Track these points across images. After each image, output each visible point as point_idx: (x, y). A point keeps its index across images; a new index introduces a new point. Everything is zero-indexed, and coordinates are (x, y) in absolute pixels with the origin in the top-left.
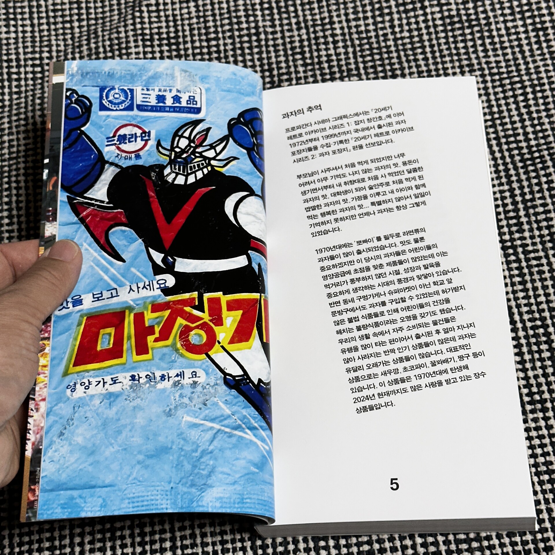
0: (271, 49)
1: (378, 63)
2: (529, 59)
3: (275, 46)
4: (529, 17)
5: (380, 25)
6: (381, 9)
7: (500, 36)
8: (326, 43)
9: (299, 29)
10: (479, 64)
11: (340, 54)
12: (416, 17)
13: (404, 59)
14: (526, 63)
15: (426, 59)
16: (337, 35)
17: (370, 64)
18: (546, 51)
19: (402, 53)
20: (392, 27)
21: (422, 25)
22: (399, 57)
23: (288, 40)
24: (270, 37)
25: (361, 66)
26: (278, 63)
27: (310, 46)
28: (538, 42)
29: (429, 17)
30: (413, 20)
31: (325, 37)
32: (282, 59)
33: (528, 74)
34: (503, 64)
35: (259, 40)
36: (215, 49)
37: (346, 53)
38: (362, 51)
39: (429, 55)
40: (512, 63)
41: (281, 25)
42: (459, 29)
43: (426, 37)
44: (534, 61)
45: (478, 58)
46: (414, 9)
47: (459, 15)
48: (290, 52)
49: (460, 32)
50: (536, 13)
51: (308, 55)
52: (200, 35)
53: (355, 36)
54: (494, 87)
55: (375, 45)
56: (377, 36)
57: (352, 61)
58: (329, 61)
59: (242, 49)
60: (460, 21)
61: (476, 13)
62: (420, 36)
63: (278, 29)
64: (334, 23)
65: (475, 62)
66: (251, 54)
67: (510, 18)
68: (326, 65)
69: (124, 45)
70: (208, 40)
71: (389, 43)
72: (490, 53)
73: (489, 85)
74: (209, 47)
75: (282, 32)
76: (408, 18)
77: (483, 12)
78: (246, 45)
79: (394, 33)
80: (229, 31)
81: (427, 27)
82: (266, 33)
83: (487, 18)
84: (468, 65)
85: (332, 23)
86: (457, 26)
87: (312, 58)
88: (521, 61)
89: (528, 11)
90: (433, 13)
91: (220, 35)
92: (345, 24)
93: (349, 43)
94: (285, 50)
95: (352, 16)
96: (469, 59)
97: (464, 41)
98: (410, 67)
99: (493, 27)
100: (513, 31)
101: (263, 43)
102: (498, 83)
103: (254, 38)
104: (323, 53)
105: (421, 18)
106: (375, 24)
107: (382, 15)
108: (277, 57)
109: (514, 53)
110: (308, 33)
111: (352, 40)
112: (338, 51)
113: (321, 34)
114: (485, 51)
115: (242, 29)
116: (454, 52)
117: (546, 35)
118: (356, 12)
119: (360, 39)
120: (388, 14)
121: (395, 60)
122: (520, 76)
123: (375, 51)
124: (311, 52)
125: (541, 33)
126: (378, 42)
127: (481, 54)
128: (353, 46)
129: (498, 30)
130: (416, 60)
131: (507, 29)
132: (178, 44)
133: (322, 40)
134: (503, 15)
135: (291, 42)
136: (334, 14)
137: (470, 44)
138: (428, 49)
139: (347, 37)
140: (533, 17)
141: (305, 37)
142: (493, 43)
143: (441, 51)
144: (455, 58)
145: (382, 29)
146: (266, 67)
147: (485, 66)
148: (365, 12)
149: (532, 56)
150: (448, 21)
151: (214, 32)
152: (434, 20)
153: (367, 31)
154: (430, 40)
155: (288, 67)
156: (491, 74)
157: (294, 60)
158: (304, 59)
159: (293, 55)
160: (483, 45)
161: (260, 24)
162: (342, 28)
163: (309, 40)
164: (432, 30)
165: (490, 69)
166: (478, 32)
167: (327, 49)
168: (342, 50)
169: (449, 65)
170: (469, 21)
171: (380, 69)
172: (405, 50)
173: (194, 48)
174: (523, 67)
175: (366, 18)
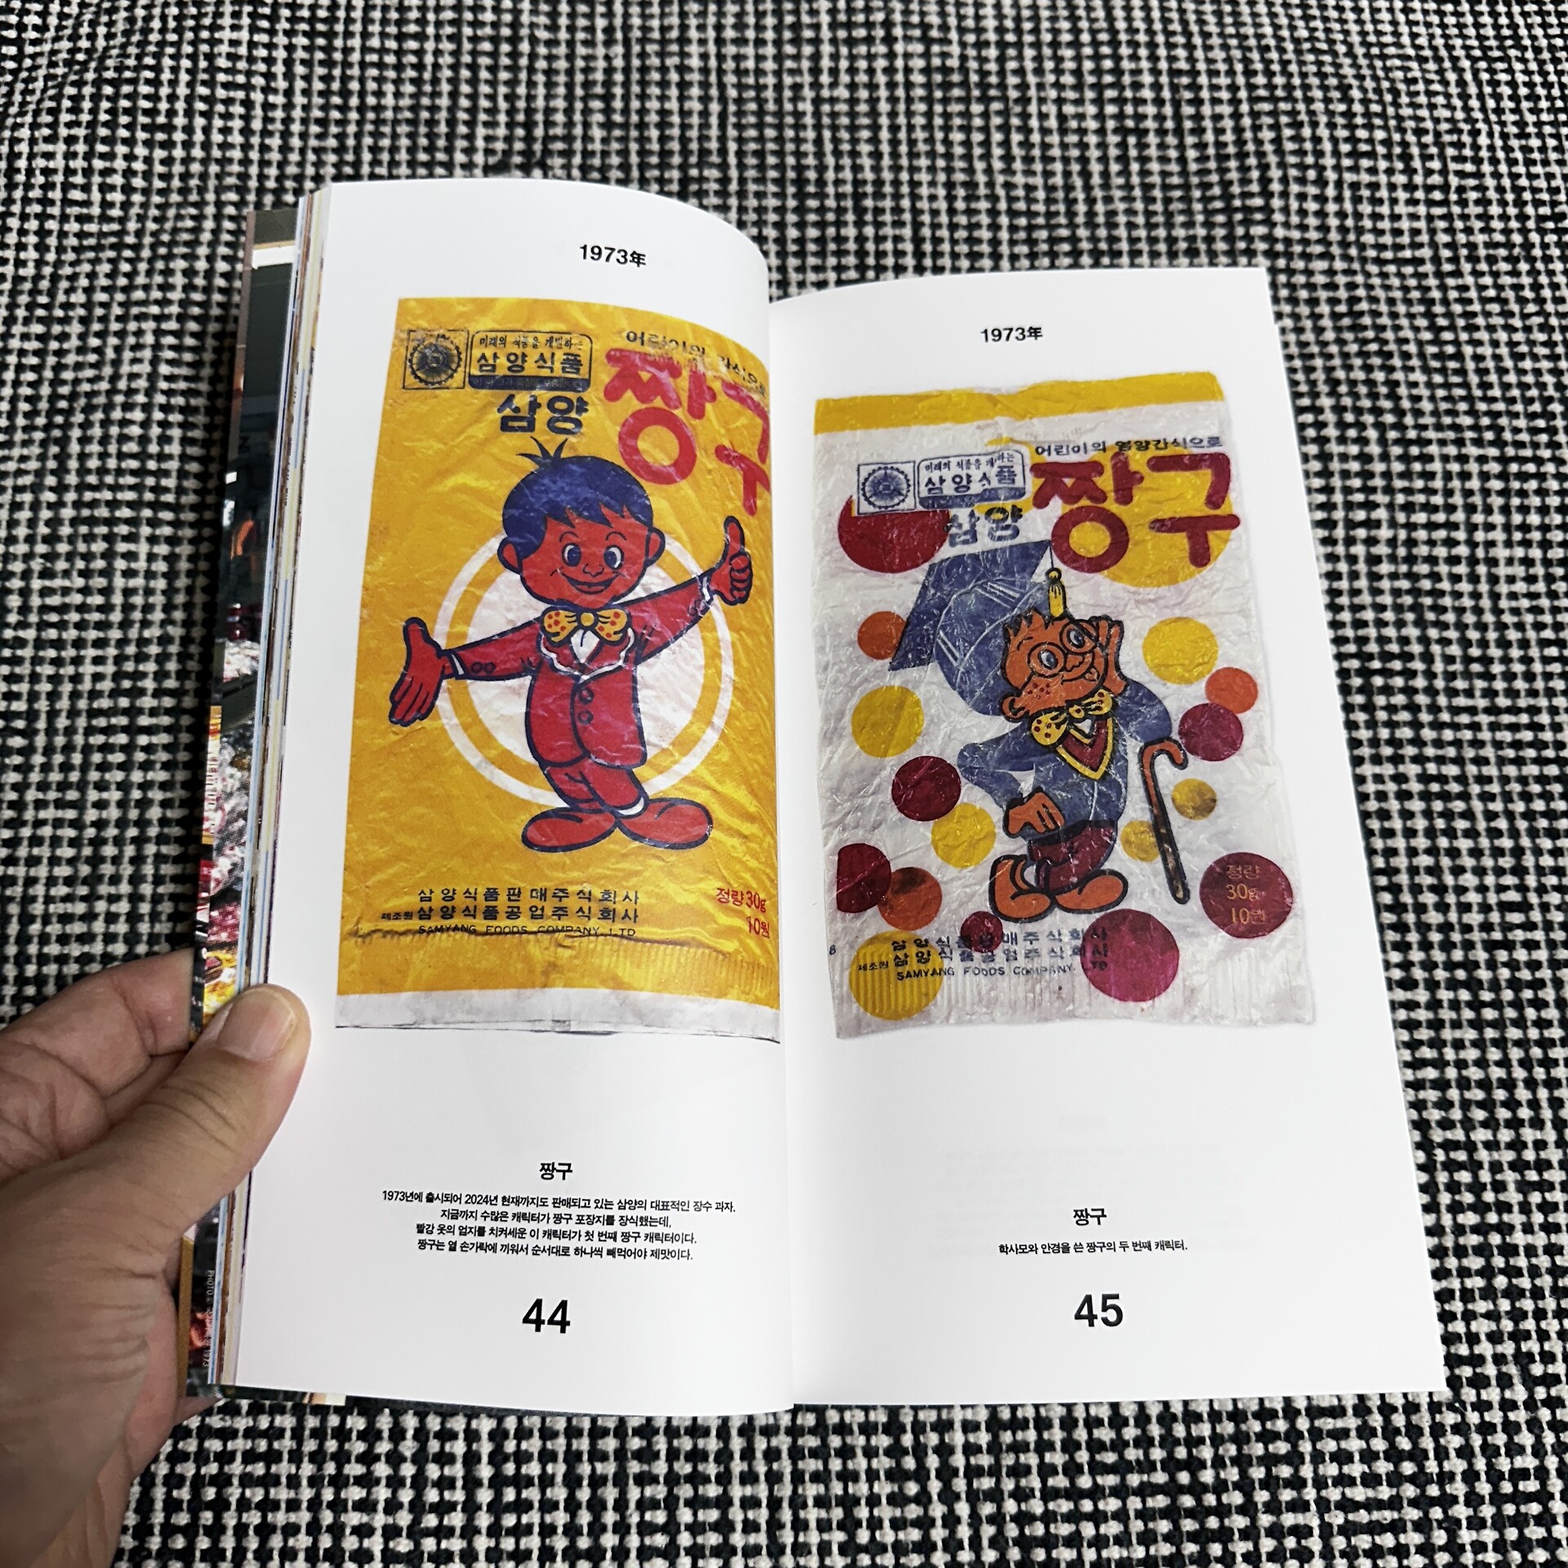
0: (540, 78)
1: (771, 146)
2: (1098, 193)
3: (549, 72)
4: (1112, 101)
5: (789, 64)
6: (796, 27)
7: (1045, 131)
8: (664, 84)
9: (609, 43)
10: (990, 184)
11: (690, 113)
12: (870, 57)
13: (828, 147)
14: (1090, 201)
15: (876, 155)
16: (690, 70)
17: (753, 146)
18: (1135, 180)
19: (827, 134)
20: (815, 71)
21: (881, 79)
22: (818, 142)
23: (580, 63)
24: (542, 50)
25: (732, 147)
26: (549, 111)
27: (626, 84)
28: (1123, 159)
29: (899, 63)
30: (862, 64)
31: (663, 69)
32: (560, 103)
33: (1091, 224)
34: (1041, 194)
35: (514, 55)
36: (412, 59)
37: (705, 114)
38: (740, 114)
39: (885, 148)
40: (1060, 195)
41: (571, 29)
42: (959, 100)
43: (884, 107)
44: (1108, 200)
45: (989, 171)
46: (869, 40)
47: (964, 70)
48: (579, 92)
49: (959, 107)
50: (1128, 94)
51: (618, 104)
52: (384, 22)
53: (731, 79)
54: (1012, 243)
55: (771, 106)
56: (779, 87)
57: (714, 132)
58: (663, 125)
59: (474, 67)
60: (965, 84)
61: (1002, 73)
62: (873, 101)
63: (563, 35)
64: (689, 41)
65: (981, 178)
66: (493, 83)
67: (1071, 95)
68: (654, 133)
69: (207, 21)
70: (401, 37)
71: (801, 106)
72: (1018, 165)
73: (1004, 235)
74: (400, 53)
75: (571, 44)
76: (852, 58)
77: (1015, 72)
78: (484, 61)
79: (816, 85)
80: (452, 23)
81: (892, 85)
82: (534, 41)
83: (1023, 87)
84: (965, 184)
85: (683, 40)
86: (957, 92)
87: (626, 111)
88: (1080, 195)
89: (1111, 86)
90: (907, 56)
91: (430, 30)
92: (712, 49)
93: (714, 92)
94: (570, 86)
95: (730, 33)
96: (970, 171)
97: (967, 129)
98: (838, 168)
99: (1033, 108)
100: (1074, 124)
101: (524, 62)
102: (1022, 235)
103: (505, 48)
104: (653, 105)
105: (881, 63)
106: (779, 58)
107: (796, 41)
108: (548, 97)
109: (1067, 174)
110: (627, 56)
111: (722, 87)
112: (687, 105)
113: (655, 61)
114: (1008, 158)
115: (483, 24)
116: (940, 149)
117: (1142, 146)
118: (740, 26)
119: (740, 87)
120: (810, 41)
121: (809, 147)
122: (1072, 226)
123: (769, 119)
124: (626, 98)
125: (1132, 140)
126: (779, 101)
127: (998, 165)
128: (723, 99)
129: (1043, 116)
130: (854, 154)
131: (1062, 118)
132: (330, 35)
133: (655, 76)
134: (1058, 85)
135: (587, 70)
136: (693, 22)
137: (977, 137)
138: (885, 135)
139: (713, 78)
140: (1120, 101)
141: (619, 63)
142: (1026, 144)
143: (912, 143)
144: (941, 163)
145: (792, 72)
146: (521, 117)
147: (1001, 192)
148: (759, 28)
149: (1106, 186)
150: (938, 78)
151: (417, 22)
152: (908, 70)
153: (759, 72)
154: (893, 115)
155: (570, 124)
156: (1013, 214)
157: (586, 111)
158: (608, 111)
159: (584, 99)
160: (1006, 143)
161: (525, 18)
162: (704, 57)
163: (627, 70)
164: (900, 92)
165: (1011, 200)
166: (999, 113)
167: (663, 98)
168: (696, 106)
169: (924, 177)
170: (984, 86)
171: (772, 160)
172: (834, 128)
173: (365, 50)
174: (1081, 208)
175: (760, 42)
